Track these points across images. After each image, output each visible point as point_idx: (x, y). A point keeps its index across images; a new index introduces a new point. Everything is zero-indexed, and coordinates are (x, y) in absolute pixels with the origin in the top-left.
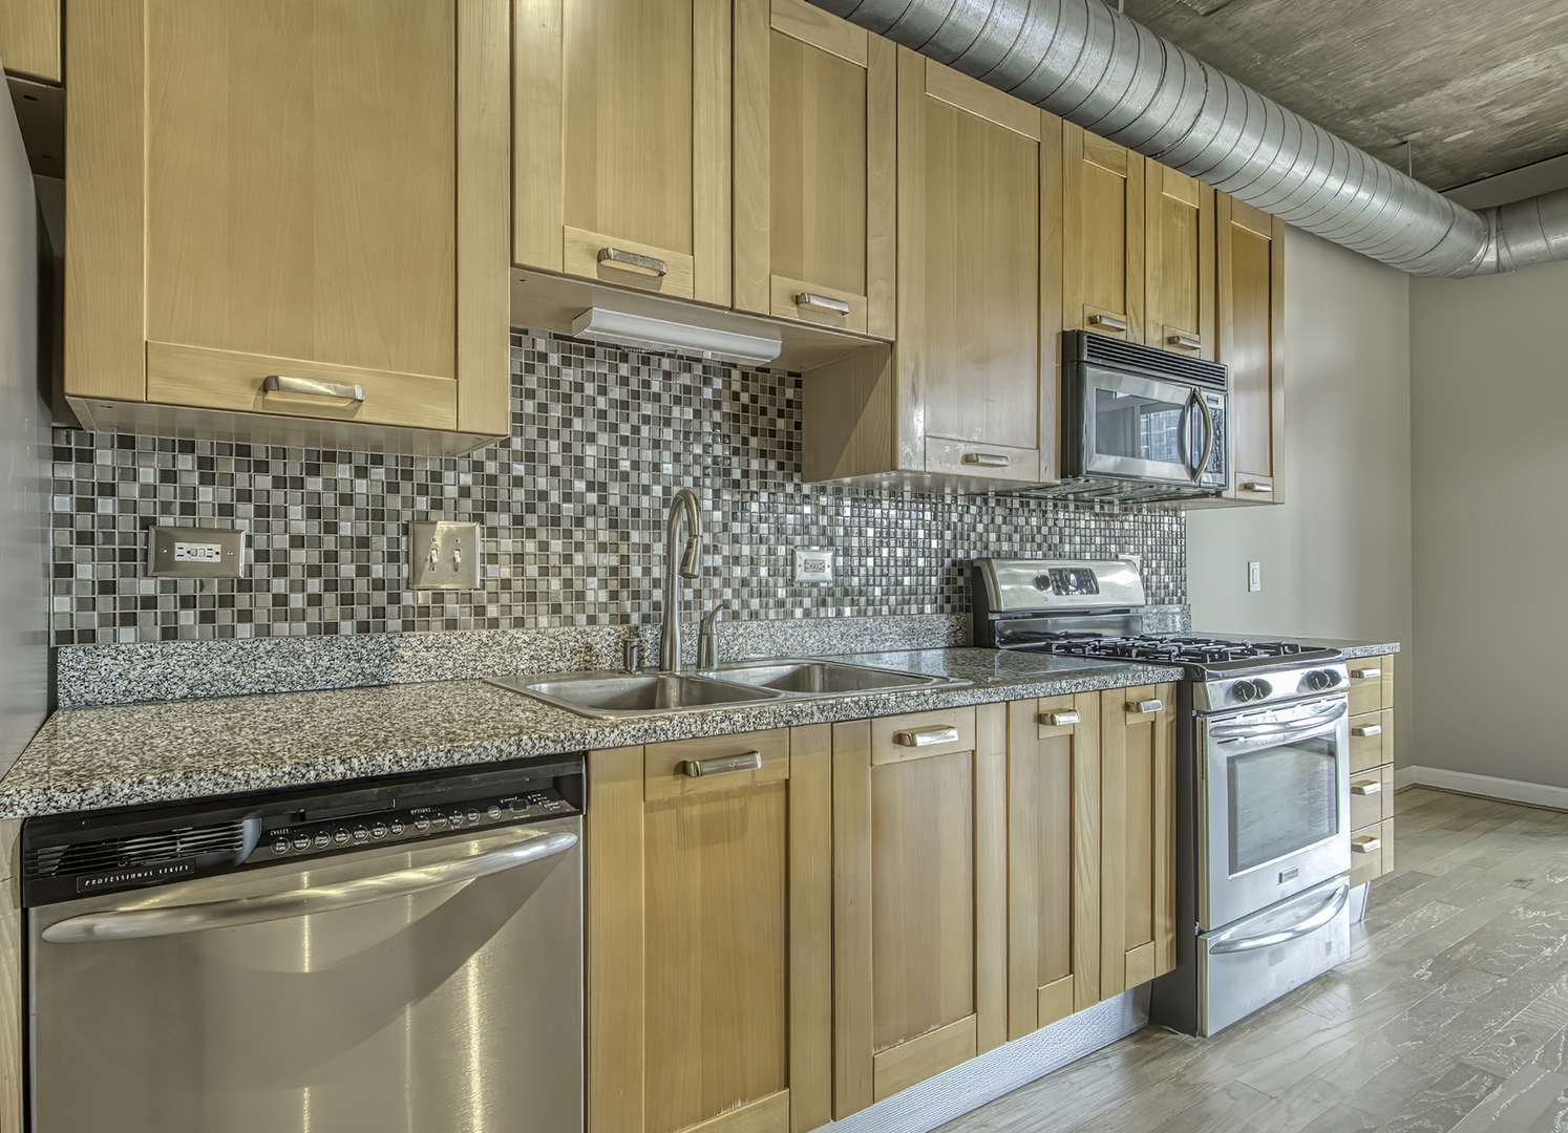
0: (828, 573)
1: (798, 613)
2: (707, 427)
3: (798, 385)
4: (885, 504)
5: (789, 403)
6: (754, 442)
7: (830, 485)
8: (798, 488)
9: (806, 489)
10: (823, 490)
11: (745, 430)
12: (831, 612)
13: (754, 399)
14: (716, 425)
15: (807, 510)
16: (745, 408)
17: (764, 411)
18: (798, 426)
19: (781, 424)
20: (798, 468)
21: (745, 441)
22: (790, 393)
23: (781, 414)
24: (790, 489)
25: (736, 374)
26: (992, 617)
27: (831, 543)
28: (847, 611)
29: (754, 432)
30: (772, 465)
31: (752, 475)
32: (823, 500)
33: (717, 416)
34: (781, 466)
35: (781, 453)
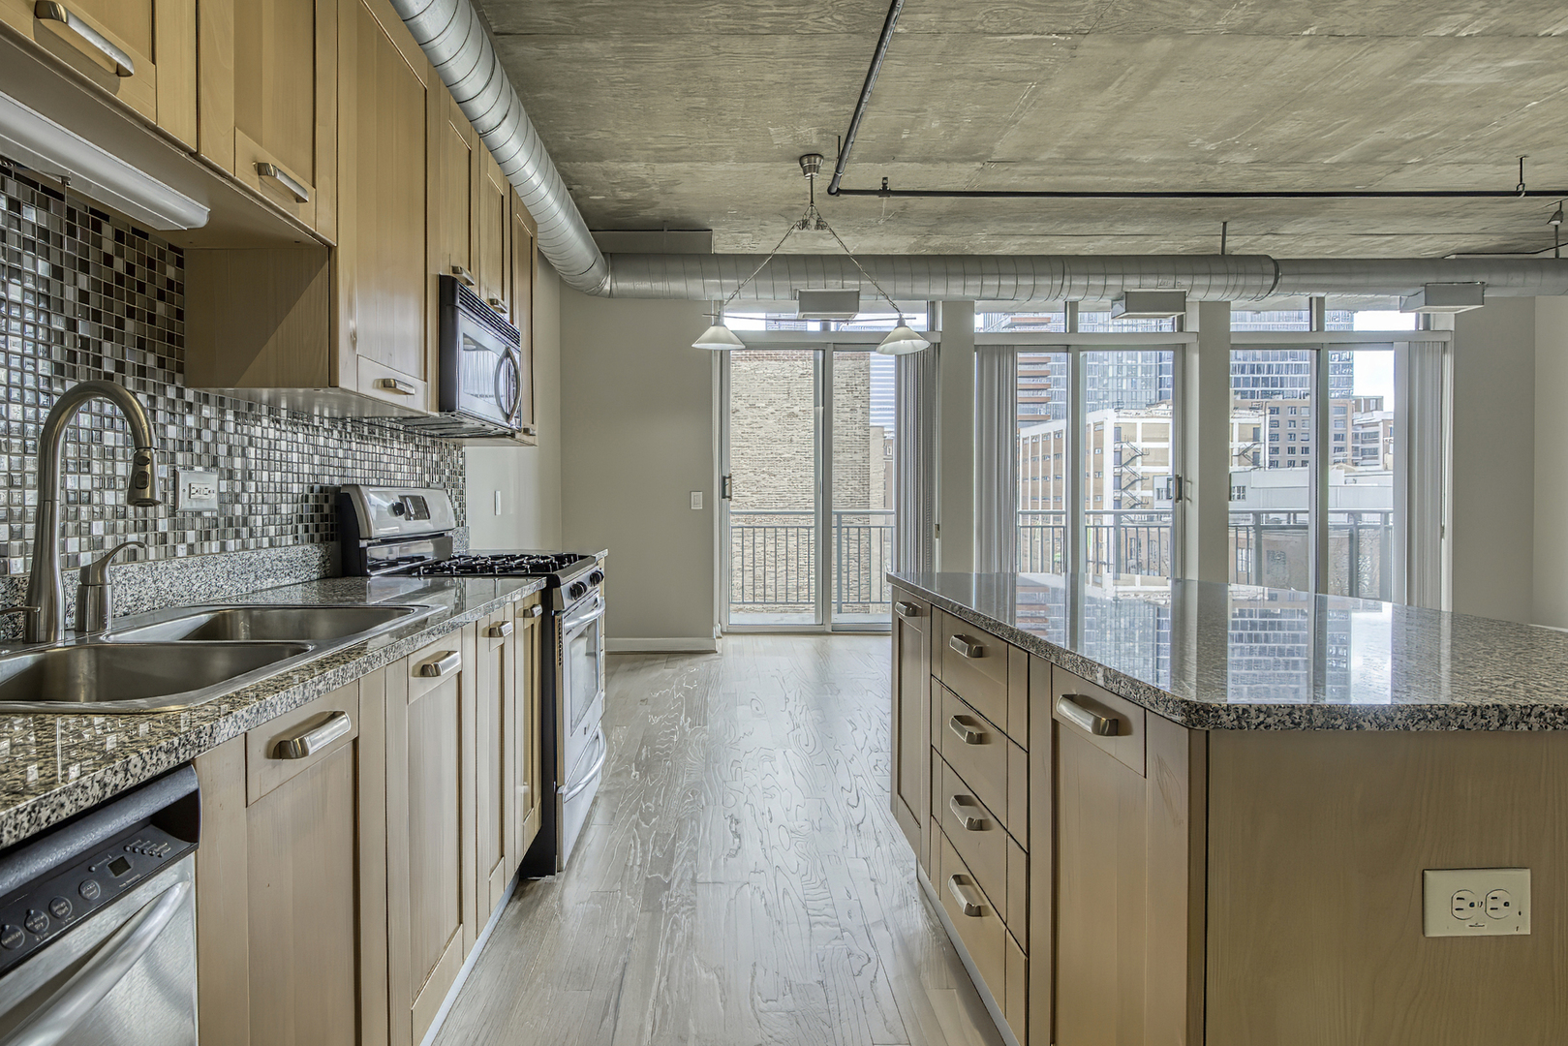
0: (213, 501)
1: (182, 550)
2: (70, 294)
3: (180, 263)
4: (265, 422)
5: (170, 283)
6: (130, 325)
7: (213, 392)
8: (180, 394)
9: (189, 395)
10: (206, 399)
11: (119, 308)
12: (215, 546)
13: (130, 269)
14: (84, 296)
15: (190, 421)
16: (120, 279)
17: (142, 288)
18: (180, 315)
19: (161, 308)
20: (181, 370)
21: (120, 324)
22: (171, 272)
23: (161, 296)
24: (171, 393)
25: (107, 230)
26: (363, 543)
27: (215, 464)
28: (231, 544)
29: (131, 313)
30: (151, 361)
31: (128, 368)
32: (206, 412)
33: (83, 281)
34: (161, 363)
35: (162, 345)
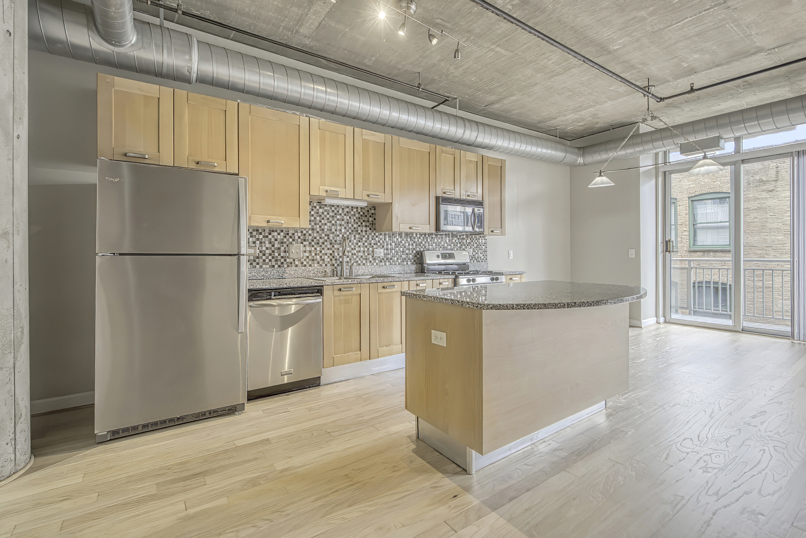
0: (382, 254)
1: (375, 264)
2: (353, 220)
3: (375, 209)
4: (397, 237)
5: (372, 214)
6: (364, 223)
7: (383, 233)
8: (375, 234)
9: (377, 234)
10: (381, 234)
11: (362, 221)
12: (383, 264)
13: (364, 213)
14: (354, 220)
15: (377, 239)
16: (361, 216)
17: (366, 216)
18: (375, 219)
19: (370, 219)
20: (375, 229)
21: (362, 223)
22: (373, 211)
23: (370, 217)
24: (373, 234)
25: (359, 208)
26: (424, 265)
27: (383, 246)
28: (387, 264)
29: (364, 221)
30: (368, 229)
31: (363, 231)
32: (381, 237)
33: (355, 218)
34: (370, 229)
35: (370, 226)
